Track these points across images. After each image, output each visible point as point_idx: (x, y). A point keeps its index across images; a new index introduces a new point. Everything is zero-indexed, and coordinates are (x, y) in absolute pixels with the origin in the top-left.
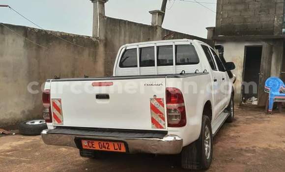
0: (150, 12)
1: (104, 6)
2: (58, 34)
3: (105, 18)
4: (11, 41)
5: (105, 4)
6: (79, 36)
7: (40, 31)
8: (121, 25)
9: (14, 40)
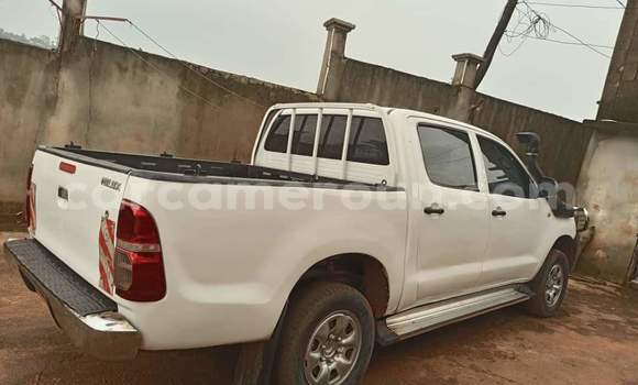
0: (453, 57)
1: (345, 38)
2: (243, 80)
3: (343, 61)
4: (156, 84)
5: (348, 34)
6: (283, 88)
7: (211, 72)
8: (375, 77)
9: (162, 83)
